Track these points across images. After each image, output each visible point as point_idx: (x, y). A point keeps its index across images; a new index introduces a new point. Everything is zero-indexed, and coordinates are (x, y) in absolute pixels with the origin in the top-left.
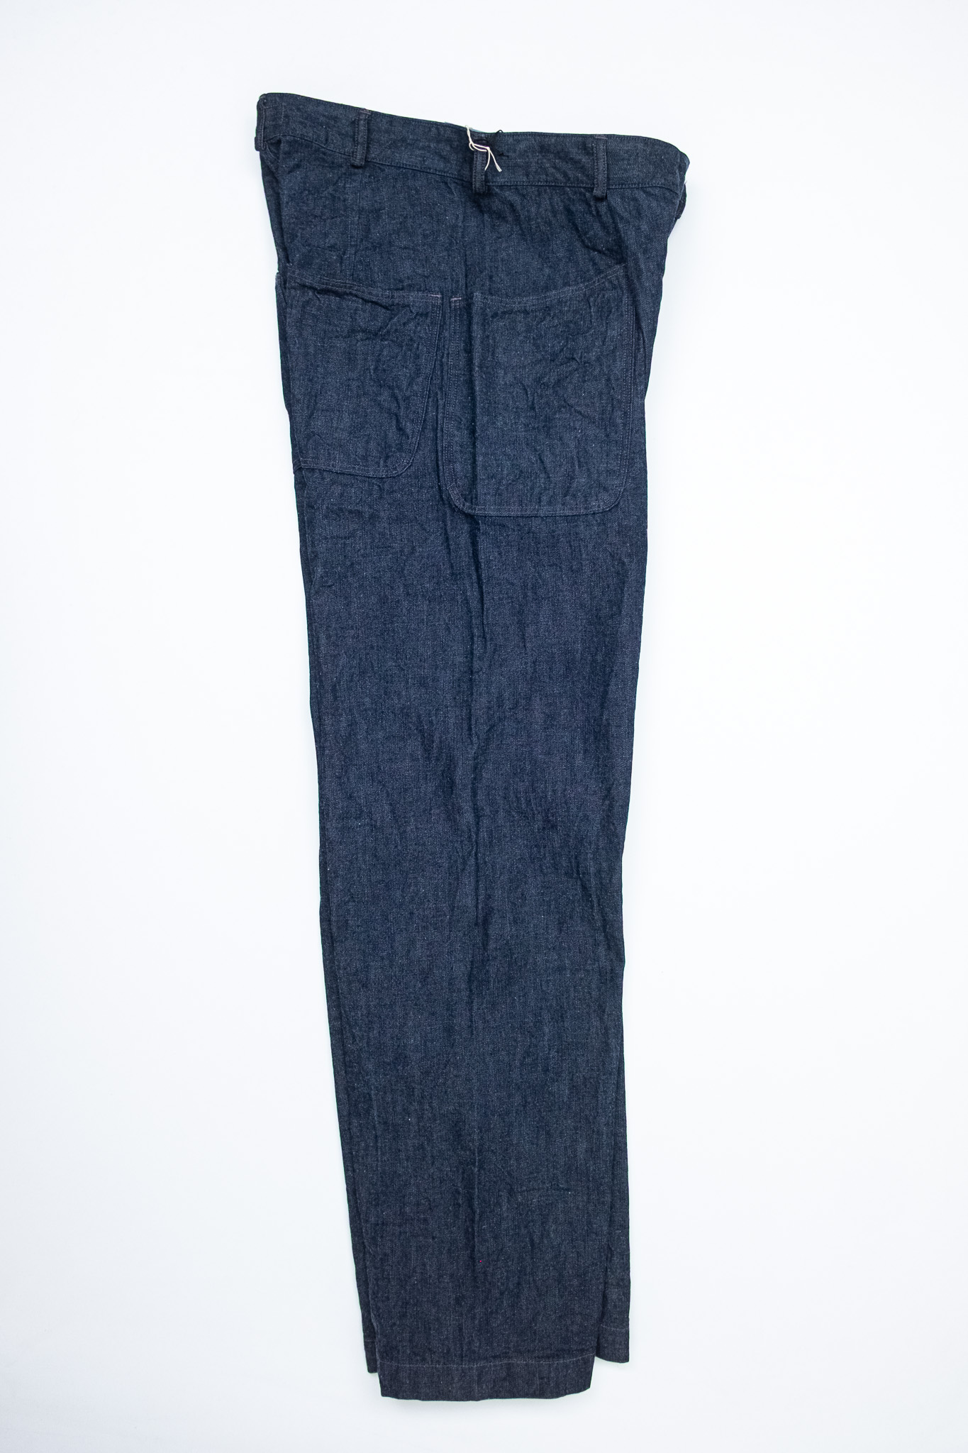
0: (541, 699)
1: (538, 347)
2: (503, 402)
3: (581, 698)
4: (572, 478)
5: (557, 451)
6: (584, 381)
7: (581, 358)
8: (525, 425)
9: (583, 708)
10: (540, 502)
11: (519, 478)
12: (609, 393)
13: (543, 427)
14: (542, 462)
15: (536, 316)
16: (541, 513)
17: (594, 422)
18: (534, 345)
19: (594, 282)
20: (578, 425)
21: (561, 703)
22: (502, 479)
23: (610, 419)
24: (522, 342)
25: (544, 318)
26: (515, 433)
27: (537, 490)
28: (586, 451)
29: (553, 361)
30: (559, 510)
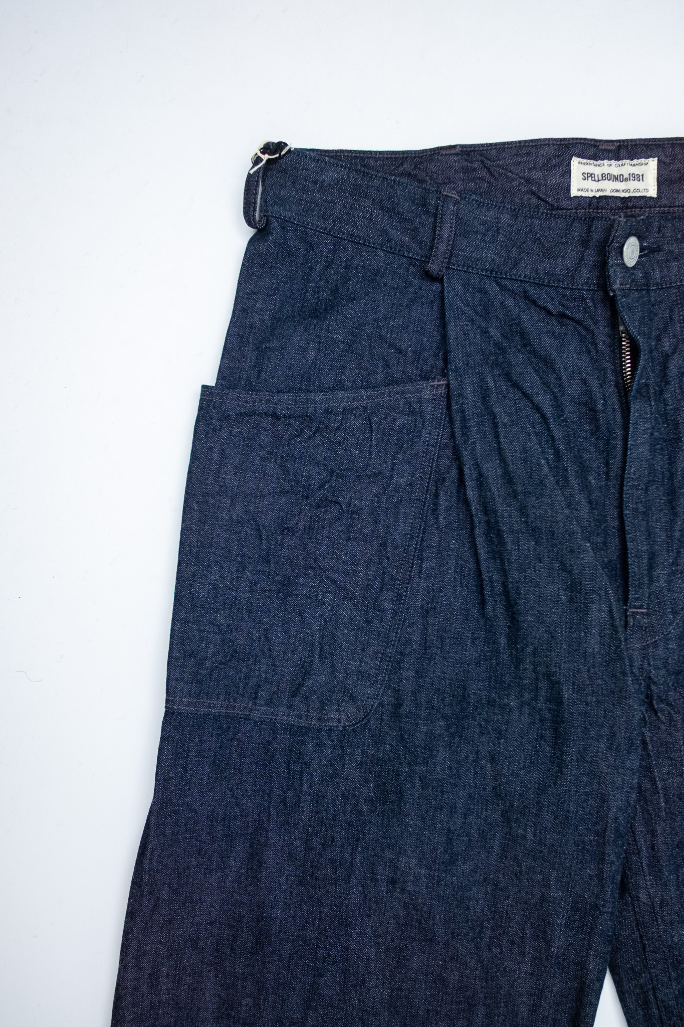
0: (217, 976)
1: (286, 471)
2: (223, 545)
3: (273, 988)
4: (307, 673)
5: (293, 631)
6: (349, 539)
7: (349, 505)
8: (251, 583)
9: (275, 1002)
10: (256, 698)
11: (230, 660)
12: (381, 563)
13: (279, 592)
14: (268, 640)
15: (289, 425)
16: (255, 715)
17: (352, 598)
18: (281, 466)
19: (383, 394)
20: (328, 598)
21: (244, 987)
22: (206, 659)
23: (376, 599)
24: (262, 459)
25: (302, 430)
26: (234, 593)
27: (253, 682)
28: (333, 638)
29: (307, 498)
30: (282, 715)
